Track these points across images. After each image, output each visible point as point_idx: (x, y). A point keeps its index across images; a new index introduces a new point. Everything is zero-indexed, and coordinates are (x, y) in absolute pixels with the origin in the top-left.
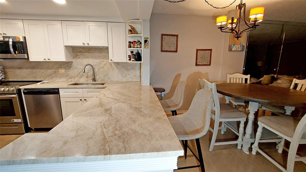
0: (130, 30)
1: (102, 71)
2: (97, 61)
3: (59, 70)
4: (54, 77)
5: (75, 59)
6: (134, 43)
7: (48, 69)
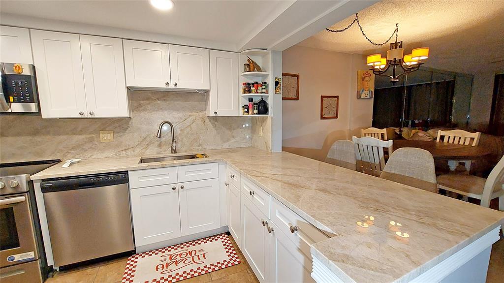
0: (248, 65)
1: (188, 133)
2: (179, 114)
3: (101, 135)
4: (87, 150)
5: (135, 112)
6: (255, 85)
7: (74, 134)
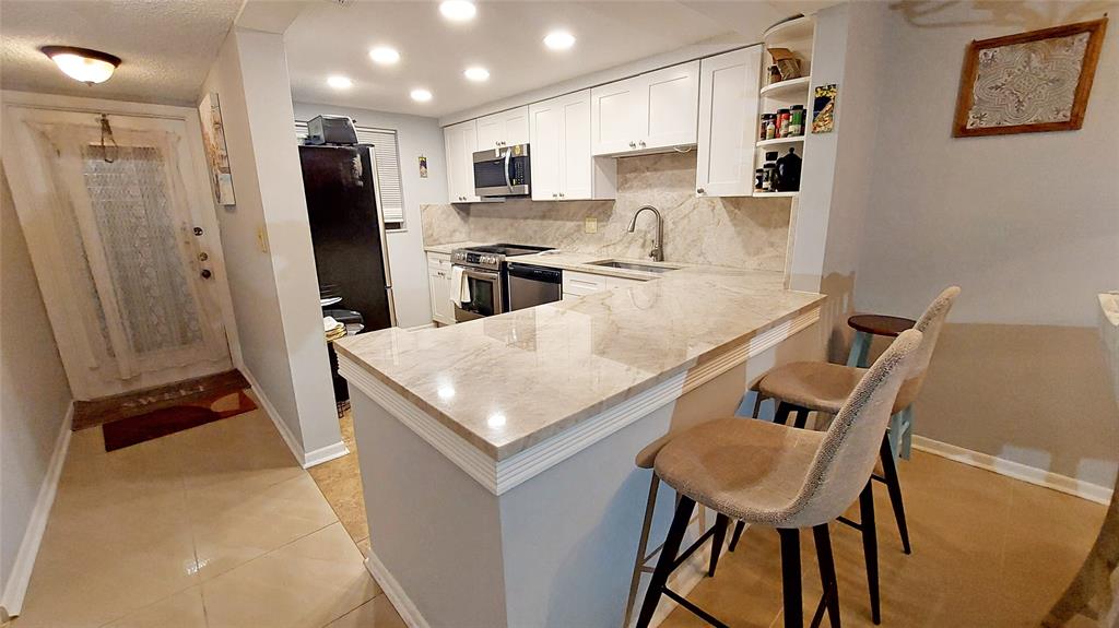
0: (774, 67)
2: (674, 194)
3: (587, 223)
5: (620, 191)
6: (778, 116)
